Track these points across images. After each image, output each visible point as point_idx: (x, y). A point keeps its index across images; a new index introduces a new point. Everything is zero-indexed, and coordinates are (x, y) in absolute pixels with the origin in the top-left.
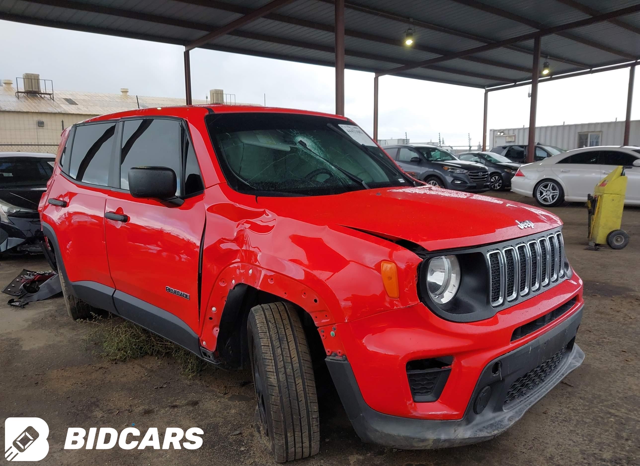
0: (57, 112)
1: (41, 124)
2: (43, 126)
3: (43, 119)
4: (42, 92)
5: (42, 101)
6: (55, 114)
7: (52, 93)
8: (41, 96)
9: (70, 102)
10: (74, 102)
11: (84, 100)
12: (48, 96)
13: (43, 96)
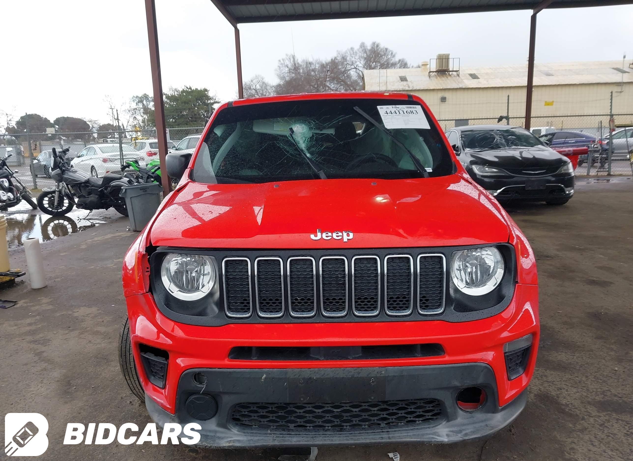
0: (459, 87)
1: (443, 100)
2: (445, 102)
3: (447, 95)
4: (451, 69)
5: (449, 78)
6: (456, 89)
7: (458, 70)
8: (449, 74)
9: (474, 76)
10: (477, 76)
11: (487, 74)
12: (455, 73)
13: (451, 73)
